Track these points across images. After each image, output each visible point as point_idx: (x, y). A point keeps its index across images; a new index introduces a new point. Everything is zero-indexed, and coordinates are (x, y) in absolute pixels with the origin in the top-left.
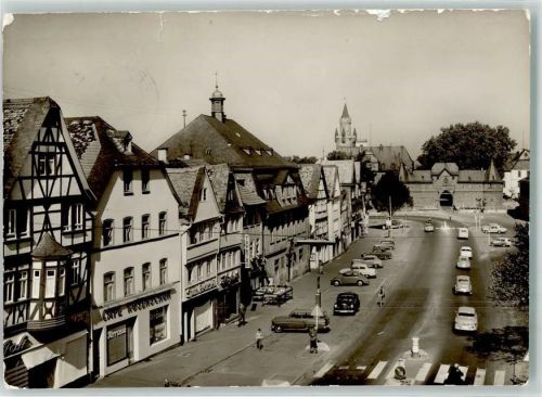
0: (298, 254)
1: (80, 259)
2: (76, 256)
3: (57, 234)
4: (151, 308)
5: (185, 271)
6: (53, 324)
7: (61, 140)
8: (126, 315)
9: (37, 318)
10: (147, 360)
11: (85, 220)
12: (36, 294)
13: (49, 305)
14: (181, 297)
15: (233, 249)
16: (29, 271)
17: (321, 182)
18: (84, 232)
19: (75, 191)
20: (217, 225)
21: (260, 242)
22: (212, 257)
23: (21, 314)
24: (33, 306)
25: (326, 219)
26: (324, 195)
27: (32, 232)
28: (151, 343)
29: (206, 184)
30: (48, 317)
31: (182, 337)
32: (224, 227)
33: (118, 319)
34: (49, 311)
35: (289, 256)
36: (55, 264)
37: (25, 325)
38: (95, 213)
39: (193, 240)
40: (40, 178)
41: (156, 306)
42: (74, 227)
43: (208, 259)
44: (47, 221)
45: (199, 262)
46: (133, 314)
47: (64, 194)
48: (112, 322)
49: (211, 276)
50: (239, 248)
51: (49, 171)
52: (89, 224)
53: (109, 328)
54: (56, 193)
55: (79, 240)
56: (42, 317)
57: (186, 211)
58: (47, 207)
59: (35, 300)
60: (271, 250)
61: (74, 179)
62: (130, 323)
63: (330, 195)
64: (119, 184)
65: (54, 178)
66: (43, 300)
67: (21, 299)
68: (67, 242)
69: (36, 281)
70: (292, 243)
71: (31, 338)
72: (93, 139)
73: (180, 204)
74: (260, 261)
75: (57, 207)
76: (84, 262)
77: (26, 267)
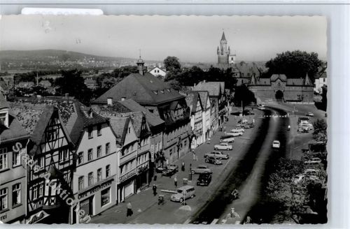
0: (183, 144)
1: (67, 173)
2: (65, 172)
3: (57, 165)
4: (102, 189)
5: (119, 170)
6: (55, 207)
7: (59, 122)
8: (89, 195)
9: (47, 204)
10: (100, 214)
11: (69, 155)
12: (47, 194)
13: (53, 198)
14: (117, 182)
15: (145, 153)
16: (44, 184)
17: (199, 102)
18: (69, 161)
19: (65, 143)
20: (136, 144)
21: (161, 143)
22: (134, 159)
23: (40, 203)
24: (45, 199)
25: (201, 121)
26: (200, 108)
27: (45, 166)
28: (102, 205)
29: (130, 125)
30: (52, 204)
31: (117, 201)
32: (139, 144)
33: (85, 197)
34: (53, 201)
35: (178, 146)
36: (56, 180)
37: (42, 207)
38: (74, 151)
39: (123, 154)
40: (49, 142)
41: (104, 188)
42: (64, 159)
43: (131, 161)
44: (52, 160)
45: (127, 163)
46: (93, 194)
47: (60, 146)
48: (82, 199)
49: (133, 169)
50: (148, 152)
51: (53, 137)
52: (71, 157)
53: (81, 202)
54: (56, 147)
55: (67, 165)
56: (49, 204)
57: (120, 140)
58: (52, 154)
59: (46, 197)
60: (168, 145)
61: (64, 139)
62: (91, 199)
63: (204, 107)
64: (86, 134)
65: (55, 140)
66: (50, 196)
67: (40, 196)
68: (61, 167)
69: (47, 188)
70: (180, 138)
71: (45, 213)
72: (73, 111)
73: (117, 137)
74: (161, 152)
75: (57, 152)
76: (69, 175)
77: (42, 182)
